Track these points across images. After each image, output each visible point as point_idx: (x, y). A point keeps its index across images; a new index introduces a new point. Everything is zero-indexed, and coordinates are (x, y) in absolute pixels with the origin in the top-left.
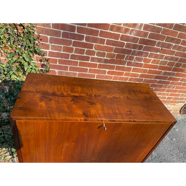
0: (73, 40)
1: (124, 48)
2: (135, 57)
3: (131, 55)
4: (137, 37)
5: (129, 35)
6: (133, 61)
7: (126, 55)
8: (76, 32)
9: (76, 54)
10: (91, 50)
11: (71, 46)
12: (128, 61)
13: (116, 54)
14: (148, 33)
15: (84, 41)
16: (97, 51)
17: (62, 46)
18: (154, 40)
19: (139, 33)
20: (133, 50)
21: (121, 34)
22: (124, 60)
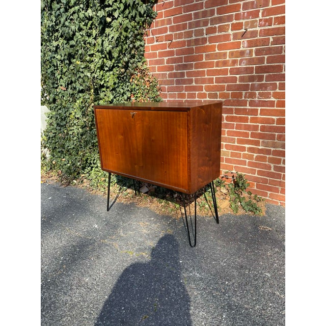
0: (184, 86)
1: (238, 83)
2: (257, 92)
3: (250, 91)
4: (251, 66)
5: (239, 66)
6: (257, 99)
7: (244, 93)
8: (186, 77)
9: (189, 99)
10: (202, 92)
11: (184, 92)
12: (249, 100)
13: (230, 92)
14: (264, 57)
15: (194, 84)
16: (207, 93)
17: (176, 93)
18: (278, 64)
19: (251, 61)
20: (250, 83)
21: (229, 68)
22: (243, 98)
